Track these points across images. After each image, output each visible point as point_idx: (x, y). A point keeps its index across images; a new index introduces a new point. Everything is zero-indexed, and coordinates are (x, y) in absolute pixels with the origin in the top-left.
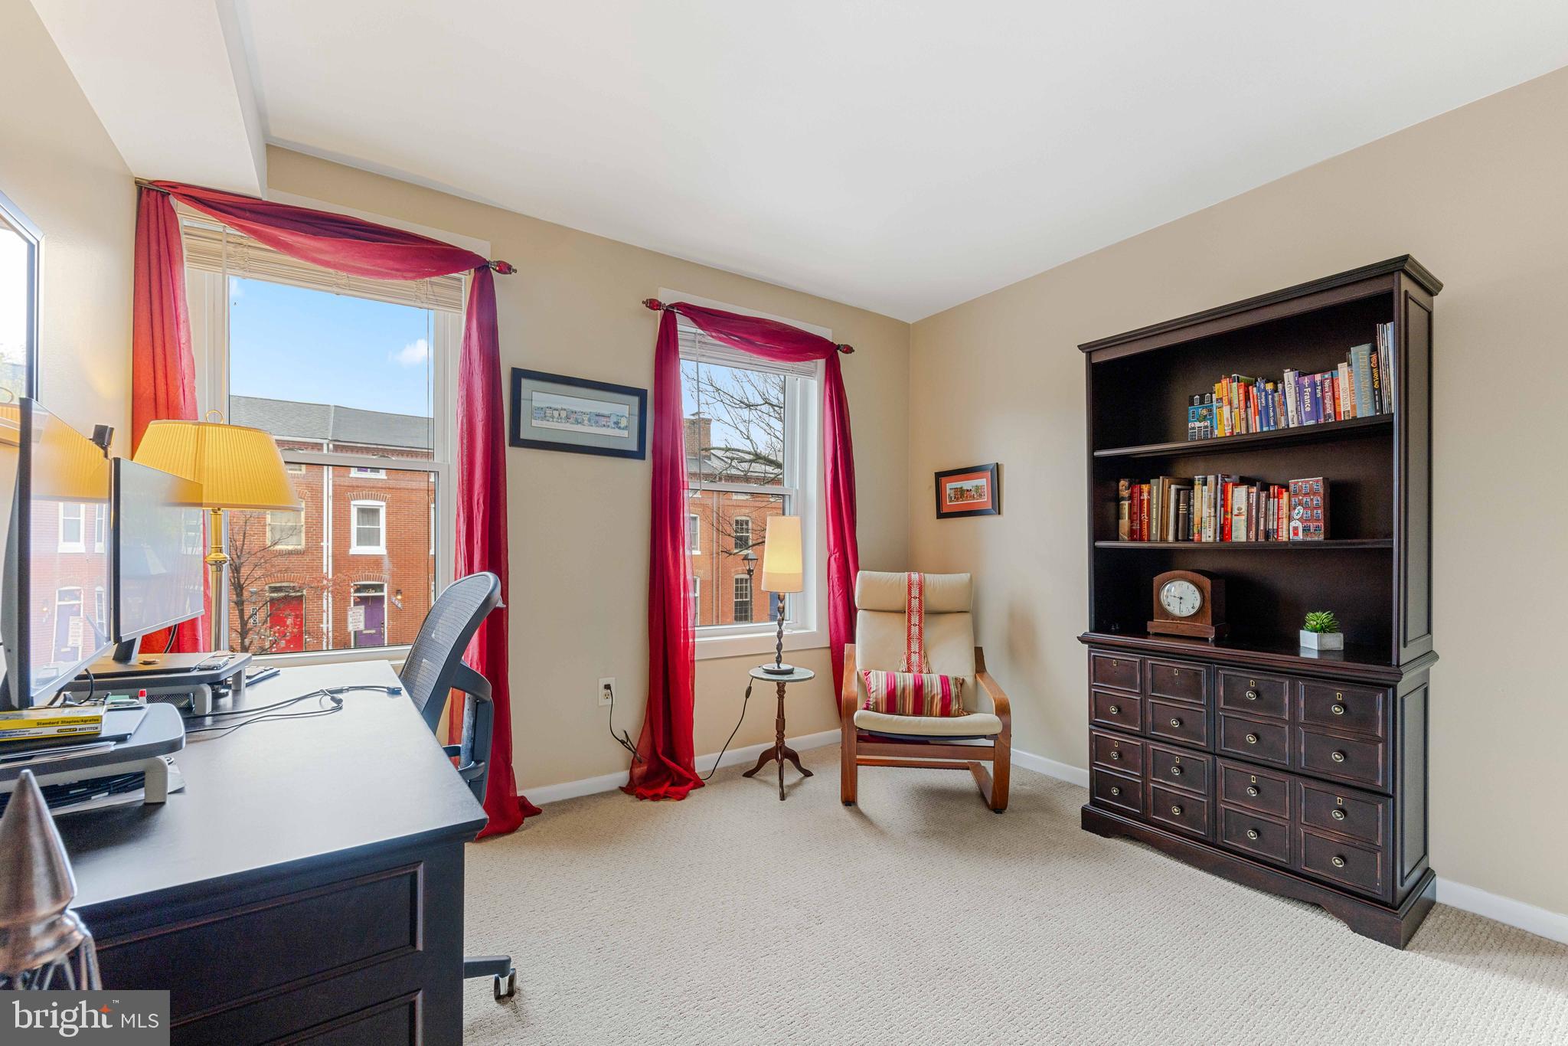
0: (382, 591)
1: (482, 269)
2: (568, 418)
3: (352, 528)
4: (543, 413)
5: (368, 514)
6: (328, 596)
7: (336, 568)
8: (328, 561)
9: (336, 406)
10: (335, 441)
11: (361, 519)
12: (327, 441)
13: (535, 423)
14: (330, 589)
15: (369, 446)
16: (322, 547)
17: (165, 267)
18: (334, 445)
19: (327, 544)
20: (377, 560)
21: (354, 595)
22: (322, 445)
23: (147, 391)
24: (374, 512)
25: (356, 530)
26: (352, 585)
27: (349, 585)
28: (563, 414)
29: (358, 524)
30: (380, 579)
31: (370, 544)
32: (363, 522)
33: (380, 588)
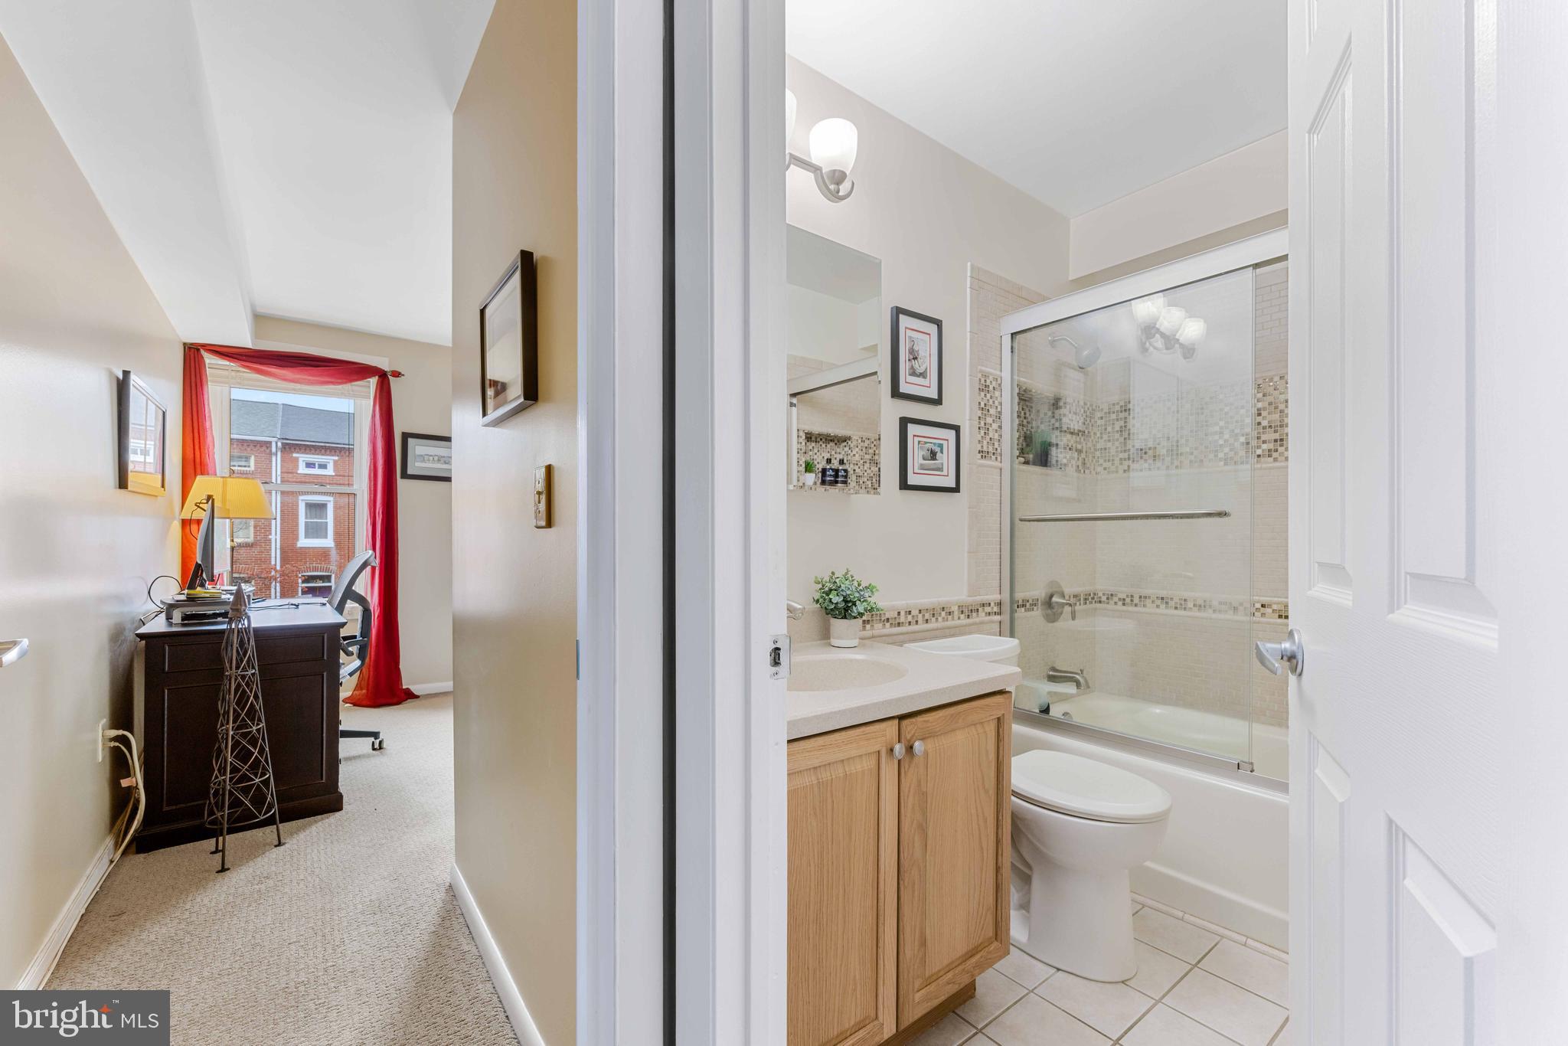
0: (330, 582)
1: (383, 377)
2: (439, 460)
3: (300, 521)
4: (422, 458)
5: (317, 508)
6: (276, 587)
7: (285, 559)
8: (276, 554)
9: (283, 404)
10: (283, 439)
11: (308, 514)
12: (275, 439)
13: (417, 464)
14: (279, 579)
15: (317, 444)
16: (270, 540)
17: (199, 390)
18: (282, 443)
19: (275, 537)
20: (324, 552)
21: (301, 585)
22: (271, 442)
23: (190, 456)
24: (321, 507)
25: (304, 524)
26: (300, 575)
27: (297, 576)
28: (436, 458)
29: (306, 518)
30: (327, 570)
31: (317, 538)
32: (311, 515)
33: (328, 578)
